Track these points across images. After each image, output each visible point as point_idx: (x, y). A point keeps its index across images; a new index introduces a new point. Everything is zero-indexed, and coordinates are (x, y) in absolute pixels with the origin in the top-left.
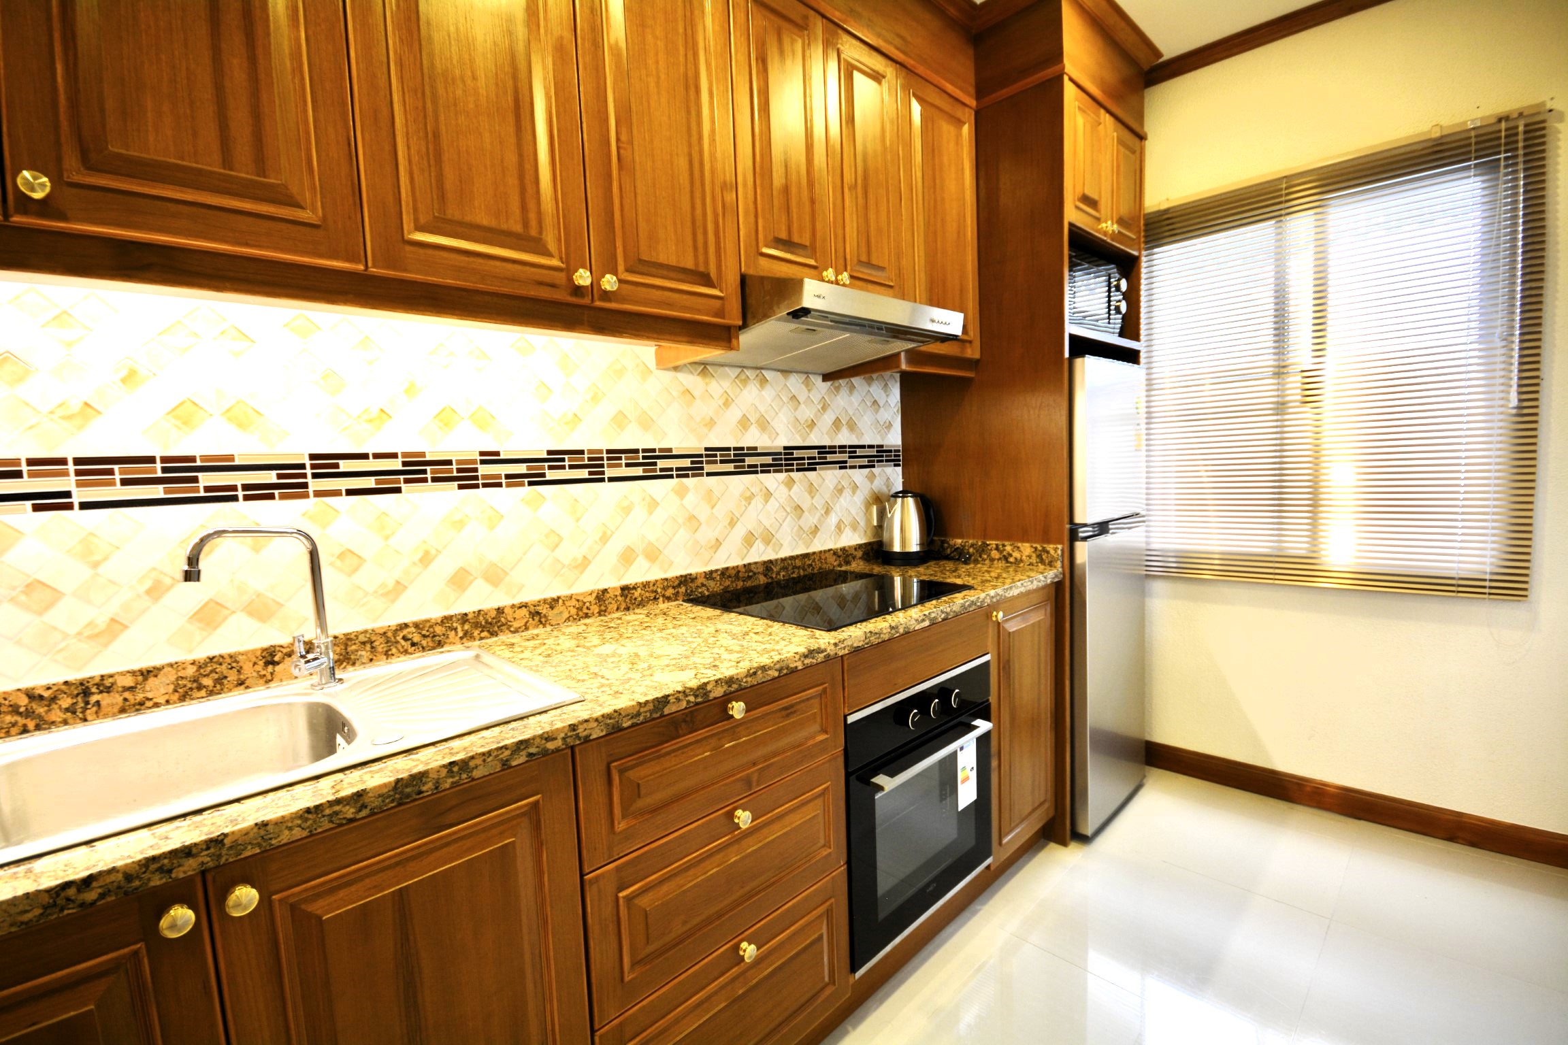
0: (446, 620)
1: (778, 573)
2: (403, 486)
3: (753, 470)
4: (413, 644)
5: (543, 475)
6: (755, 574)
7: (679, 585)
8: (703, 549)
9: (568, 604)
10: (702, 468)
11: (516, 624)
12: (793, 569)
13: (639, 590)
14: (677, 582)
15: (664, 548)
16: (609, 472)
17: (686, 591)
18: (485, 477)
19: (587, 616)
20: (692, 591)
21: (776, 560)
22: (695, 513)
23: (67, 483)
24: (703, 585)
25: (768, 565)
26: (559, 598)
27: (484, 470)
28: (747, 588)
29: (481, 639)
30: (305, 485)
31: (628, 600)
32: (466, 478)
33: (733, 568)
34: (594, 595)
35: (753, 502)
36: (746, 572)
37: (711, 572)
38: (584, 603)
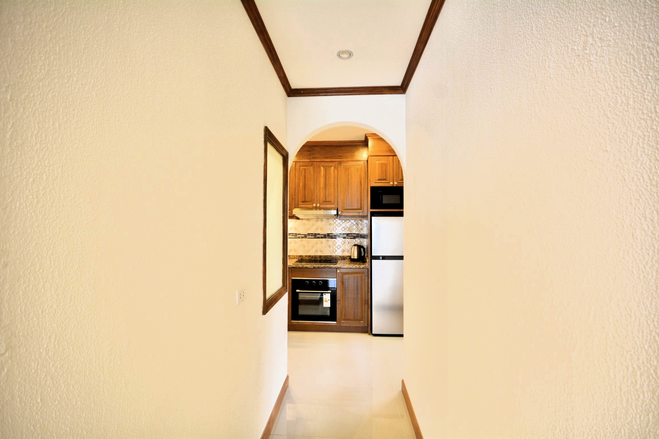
1: (323, 258)
3: (319, 238)
6: (317, 257)
7: (300, 257)
8: (306, 252)
10: (307, 237)
12: (327, 258)
13: (292, 256)
15: (298, 250)
21: (322, 256)
22: (304, 245)
24: (304, 258)
25: (320, 257)
28: (315, 260)
35: (318, 244)
36: (315, 257)
37: (306, 256)
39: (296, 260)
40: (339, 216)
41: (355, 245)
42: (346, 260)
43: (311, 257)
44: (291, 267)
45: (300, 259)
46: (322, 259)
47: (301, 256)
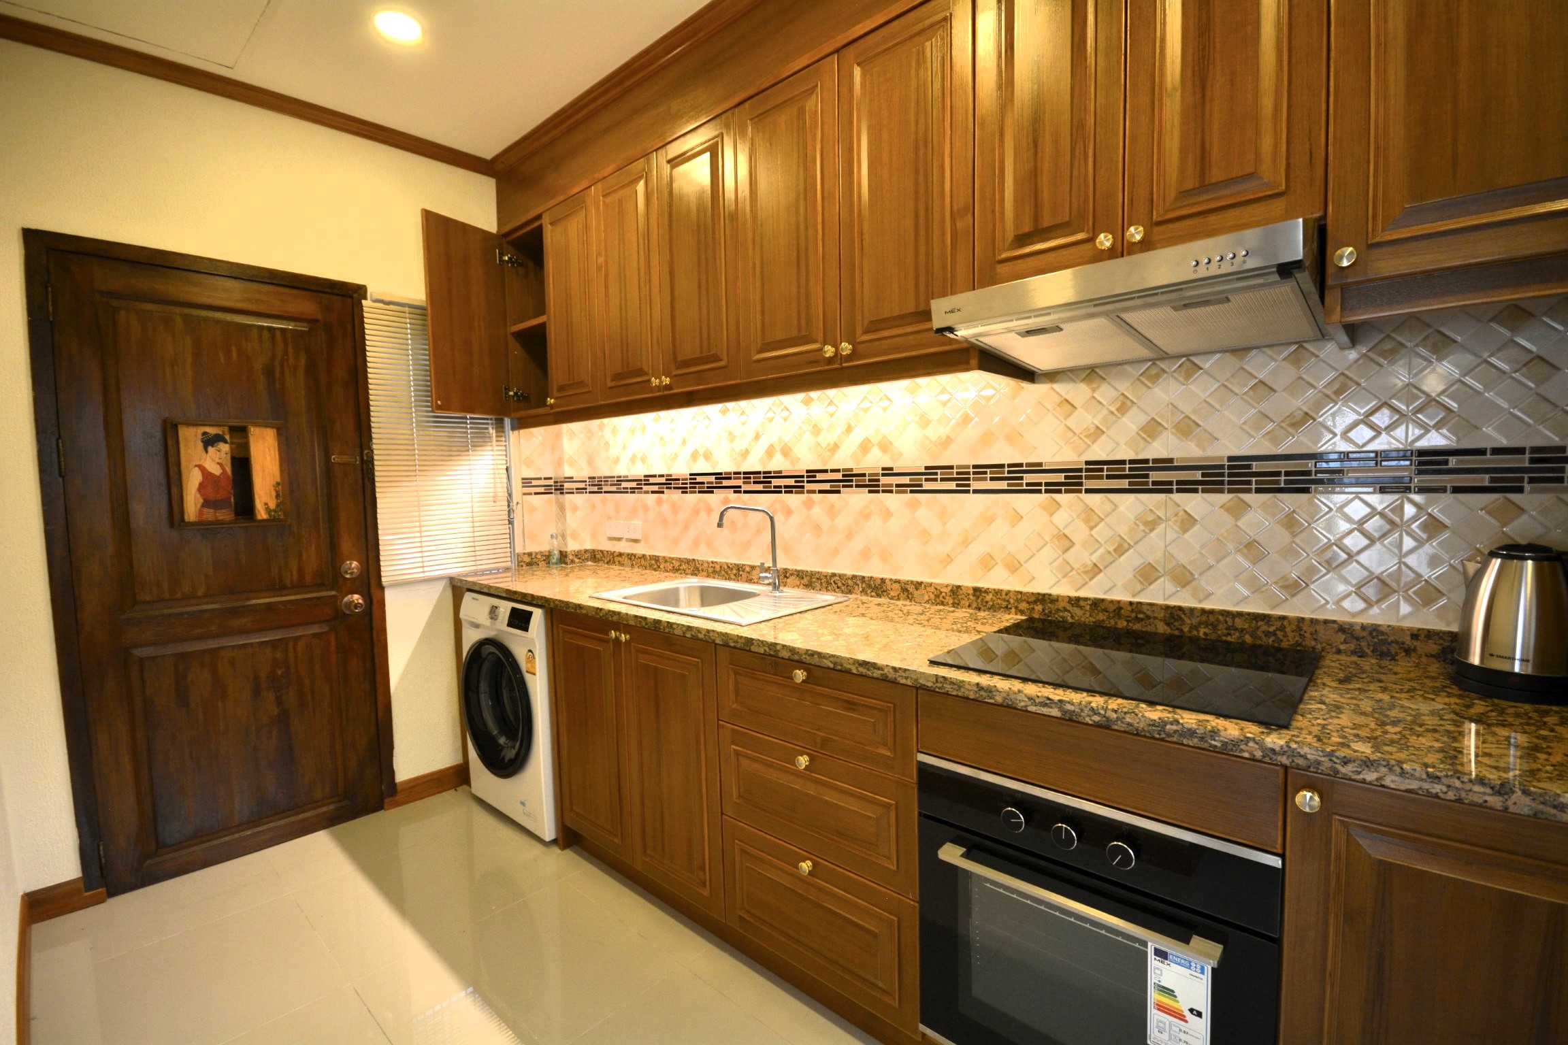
0: (854, 577)
1: (1196, 627)
2: (842, 489)
3: (1163, 488)
4: (838, 587)
5: (920, 485)
6: (1148, 617)
7: (1035, 602)
8: (1074, 572)
9: (928, 589)
10: (1081, 484)
11: (892, 594)
12: (1228, 628)
13: (991, 595)
14: (1033, 599)
15: (1026, 562)
16: (975, 485)
17: (1043, 610)
18: (884, 485)
19: (942, 603)
20: (1050, 612)
21: (1192, 610)
22: (1066, 532)
23: (739, 482)
24: (1065, 610)
25: (1174, 614)
26: (922, 583)
27: (884, 480)
28: (1134, 631)
29: (872, 596)
30: (803, 487)
31: (979, 600)
32: (871, 484)
33: (1112, 602)
34: (950, 588)
35: (1160, 529)
36: (1132, 611)
37: (1078, 599)
38: (941, 592)
39: (1010, 618)
40: (1333, 297)
41: (1512, 551)
42: (1404, 665)
43: (1105, 610)
44: (909, 682)
45: (1036, 616)
46: (1186, 629)
47: (1042, 598)
